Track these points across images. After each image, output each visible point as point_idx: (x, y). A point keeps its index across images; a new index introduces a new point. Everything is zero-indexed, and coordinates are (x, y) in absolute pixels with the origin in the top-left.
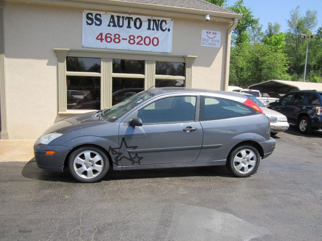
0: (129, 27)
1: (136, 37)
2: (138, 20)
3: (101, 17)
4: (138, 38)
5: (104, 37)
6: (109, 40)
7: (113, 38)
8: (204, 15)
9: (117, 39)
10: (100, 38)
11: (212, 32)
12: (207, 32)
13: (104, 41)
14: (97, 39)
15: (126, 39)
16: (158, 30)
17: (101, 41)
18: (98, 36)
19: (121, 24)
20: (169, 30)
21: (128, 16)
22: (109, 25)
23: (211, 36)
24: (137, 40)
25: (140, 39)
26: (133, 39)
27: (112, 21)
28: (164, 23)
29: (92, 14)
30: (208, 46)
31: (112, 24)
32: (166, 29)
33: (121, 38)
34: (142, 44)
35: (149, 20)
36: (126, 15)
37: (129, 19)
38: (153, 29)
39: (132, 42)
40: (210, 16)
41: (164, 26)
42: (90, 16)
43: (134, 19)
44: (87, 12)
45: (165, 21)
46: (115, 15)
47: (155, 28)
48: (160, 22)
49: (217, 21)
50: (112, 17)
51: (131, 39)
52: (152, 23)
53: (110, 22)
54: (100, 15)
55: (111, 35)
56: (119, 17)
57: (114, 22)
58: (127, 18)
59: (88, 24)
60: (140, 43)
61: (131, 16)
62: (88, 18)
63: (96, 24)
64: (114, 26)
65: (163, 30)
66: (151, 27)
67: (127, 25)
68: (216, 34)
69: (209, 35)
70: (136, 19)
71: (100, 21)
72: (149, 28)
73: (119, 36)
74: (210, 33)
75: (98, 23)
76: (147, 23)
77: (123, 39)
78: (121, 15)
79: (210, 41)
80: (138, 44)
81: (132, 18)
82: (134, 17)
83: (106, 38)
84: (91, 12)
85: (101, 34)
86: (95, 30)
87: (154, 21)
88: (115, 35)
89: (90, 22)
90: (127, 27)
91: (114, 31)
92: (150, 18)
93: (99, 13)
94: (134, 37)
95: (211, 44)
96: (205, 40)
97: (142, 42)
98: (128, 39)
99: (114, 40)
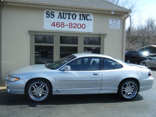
0: (69, 18)
1: (73, 24)
2: (74, 15)
3: (54, 13)
4: (74, 24)
5: (55, 24)
6: (58, 25)
7: (60, 24)
8: (111, 11)
9: (63, 25)
10: (53, 24)
11: (115, 20)
12: (112, 21)
13: (56, 26)
14: (52, 25)
15: (68, 25)
16: (85, 20)
17: (54, 26)
19: (65, 17)
20: (91, 20)
22: (58, 18)
23: (115, 22)
24: (73, 26)
25: (75, 25)
26: (71, 25)
27: (60, 15)
28: (88, 16)
29: (49, 12)
30: (113, 28)
31: (60, 17)
32: (89, 19)
33: (65, 25)
34: (76, 28)
35: (80, 15)
36: (67, 12)
37: (69, 14)
38: (82, 20)
39: (71, 26)
40: (114, 12)
41: (88, 18)
43: (72, 14)
44: (46, 11)
45: (89, 15)
46: (62, 12)
47: (83, 19)
48: (86, 16)
49: (118, 14)
50: (60, 13)
51: (70, 25)
52: (82, 16)
53: (59, 16)
54: (53, 12)
55: (59, 23)
56: (63, 13)
57: (61, 16)
58: (68, 13)
59: (47, 17)
60: (75, 27)
61: (70, 13)
62: (47, 14)
63: (51, 17)
64: (61, 18)
65: (88, 20)
66: (81, 19)
67: (68, 18)
68: (117, 21)
71: (54, 15)
72: (80, 19)
73: (64, 24)
74: (114, 21)
75: (52, 16)
76: (79, 16)
78: (65, 12)
79: (114, 25)
80: (74, 27)
81: (71, 14)
82: (72, 13)
83: (57, 24)
85: (54, 23)
86: (51, 20)
87: (83, 15)
88: (61, 23)
89: (48, 16)
90: (68, 19)
91: (61, 21)
92: (80, 13)
94: (72, 24)
95: (114, 27)
96: (111, 25)
97: (76, 27)
98: (69, 25)
99: (61, 25)
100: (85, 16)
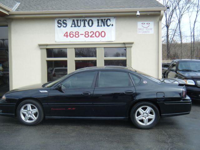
0: (85, 26)
2: (91, 21)
3: (66, 21)
4: (91, 33)
5: (68, 35)
6: (72, 36)
7: (74, 34)
8: (136, 12)
9: (77, 35)
10: (66, 35)
11: (146, 23)
12: (142, 24)
13: (69, 37)
14: (64, 36)
16: (104, 26)
17: (67, 37)
18: (65, 34)
19: (79, 25)
20: (112, 25)
21: (84, 19)
22: (72, 26)
23: (146, 25)
24: (90, 35)
26: (88, 34)
27: (73, 23)
28: (109, 21)
29: (61, 21)
30: (144, 33)
31: (73, 25)
32: (110, 24)
33: (79, 34)
34: (94, 37)
35: (98, 20)
36: (82, 19)
37: (84, 21)
38: (101, 26)
39: (87, 36)
40: (140, 12)
42: (60, 22)
44: (58, 19)
46: (75, 19)
48: (106, 20)
49: (148, 14)
50: (74, 21)
51: (86, 34)
52: (100, 21)
53: (72, 24)
55: (73, 32)
56: (77, 21)
57: (75, 24)
58: (83, 20)
59: (59, 27)
61: (86, 19)
62: (58, 23)
63: (63, 27)
64: (75, 26)
65: (108, 26)
68: (149, 24)
69: (144, 25)
70: (89, 20)
71: (66, 24)
72: (98, 26)
73: (78, 33)
74: (144, 24)
76: (97, 22)
77: (81, 34)
78: (79, 19)
79: (145, 30)
80: (91, 37)
81: (86, 20)
82: (88, 19)
83: (70, 35)
84: (60, 19)
85: (67, 33)
86: (63, 30)
87: (102, 20)
88: (75, 33)
89: (60, 25)
90: (83, 26)
91: (75, 29)
92: (99, 18)
93: (65, 19)
94: (88, 33)
95: (146, 32)
96: (140, 29)
97: (94, 35)
98: (84, 34)
99: (75, 36)
100: (104, 21)
